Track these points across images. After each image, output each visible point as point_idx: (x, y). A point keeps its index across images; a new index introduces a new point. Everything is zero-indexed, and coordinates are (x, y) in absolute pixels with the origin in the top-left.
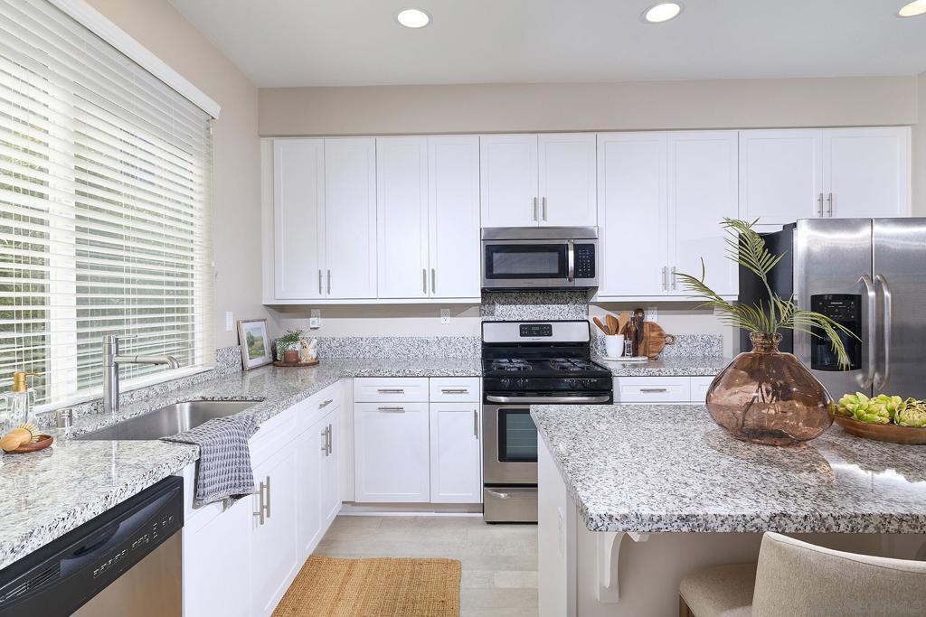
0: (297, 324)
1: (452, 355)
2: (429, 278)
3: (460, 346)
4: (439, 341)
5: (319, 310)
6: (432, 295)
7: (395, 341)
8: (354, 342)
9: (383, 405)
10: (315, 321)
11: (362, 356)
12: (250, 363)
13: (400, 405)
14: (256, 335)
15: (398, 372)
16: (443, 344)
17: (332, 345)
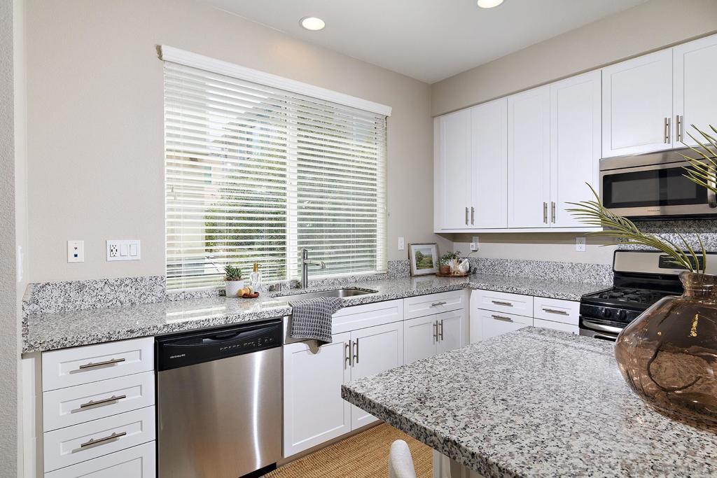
0: (458, 246)
1: (585, 281)
2: (549, 210)
3: (594, 273)
4: (572, 268)
5: (478, 238)
6: (553, 225)
7: (534, 264)
8: (502, 263)
9: (496, 314)
10: (473, 245)
11: (507, 275)
12: (416, 272)
13: (509, 316)
14: (425, 253)
15: (507, 289)
16: (576, 270)
17: (486, 264)
